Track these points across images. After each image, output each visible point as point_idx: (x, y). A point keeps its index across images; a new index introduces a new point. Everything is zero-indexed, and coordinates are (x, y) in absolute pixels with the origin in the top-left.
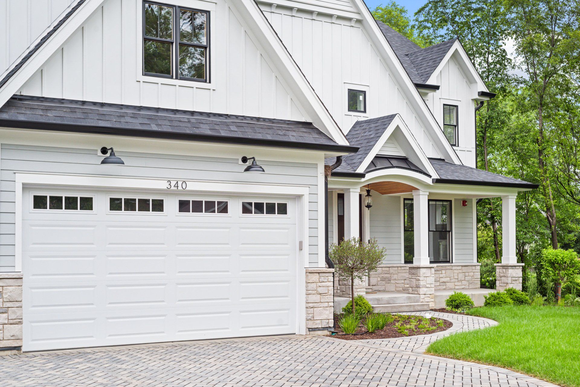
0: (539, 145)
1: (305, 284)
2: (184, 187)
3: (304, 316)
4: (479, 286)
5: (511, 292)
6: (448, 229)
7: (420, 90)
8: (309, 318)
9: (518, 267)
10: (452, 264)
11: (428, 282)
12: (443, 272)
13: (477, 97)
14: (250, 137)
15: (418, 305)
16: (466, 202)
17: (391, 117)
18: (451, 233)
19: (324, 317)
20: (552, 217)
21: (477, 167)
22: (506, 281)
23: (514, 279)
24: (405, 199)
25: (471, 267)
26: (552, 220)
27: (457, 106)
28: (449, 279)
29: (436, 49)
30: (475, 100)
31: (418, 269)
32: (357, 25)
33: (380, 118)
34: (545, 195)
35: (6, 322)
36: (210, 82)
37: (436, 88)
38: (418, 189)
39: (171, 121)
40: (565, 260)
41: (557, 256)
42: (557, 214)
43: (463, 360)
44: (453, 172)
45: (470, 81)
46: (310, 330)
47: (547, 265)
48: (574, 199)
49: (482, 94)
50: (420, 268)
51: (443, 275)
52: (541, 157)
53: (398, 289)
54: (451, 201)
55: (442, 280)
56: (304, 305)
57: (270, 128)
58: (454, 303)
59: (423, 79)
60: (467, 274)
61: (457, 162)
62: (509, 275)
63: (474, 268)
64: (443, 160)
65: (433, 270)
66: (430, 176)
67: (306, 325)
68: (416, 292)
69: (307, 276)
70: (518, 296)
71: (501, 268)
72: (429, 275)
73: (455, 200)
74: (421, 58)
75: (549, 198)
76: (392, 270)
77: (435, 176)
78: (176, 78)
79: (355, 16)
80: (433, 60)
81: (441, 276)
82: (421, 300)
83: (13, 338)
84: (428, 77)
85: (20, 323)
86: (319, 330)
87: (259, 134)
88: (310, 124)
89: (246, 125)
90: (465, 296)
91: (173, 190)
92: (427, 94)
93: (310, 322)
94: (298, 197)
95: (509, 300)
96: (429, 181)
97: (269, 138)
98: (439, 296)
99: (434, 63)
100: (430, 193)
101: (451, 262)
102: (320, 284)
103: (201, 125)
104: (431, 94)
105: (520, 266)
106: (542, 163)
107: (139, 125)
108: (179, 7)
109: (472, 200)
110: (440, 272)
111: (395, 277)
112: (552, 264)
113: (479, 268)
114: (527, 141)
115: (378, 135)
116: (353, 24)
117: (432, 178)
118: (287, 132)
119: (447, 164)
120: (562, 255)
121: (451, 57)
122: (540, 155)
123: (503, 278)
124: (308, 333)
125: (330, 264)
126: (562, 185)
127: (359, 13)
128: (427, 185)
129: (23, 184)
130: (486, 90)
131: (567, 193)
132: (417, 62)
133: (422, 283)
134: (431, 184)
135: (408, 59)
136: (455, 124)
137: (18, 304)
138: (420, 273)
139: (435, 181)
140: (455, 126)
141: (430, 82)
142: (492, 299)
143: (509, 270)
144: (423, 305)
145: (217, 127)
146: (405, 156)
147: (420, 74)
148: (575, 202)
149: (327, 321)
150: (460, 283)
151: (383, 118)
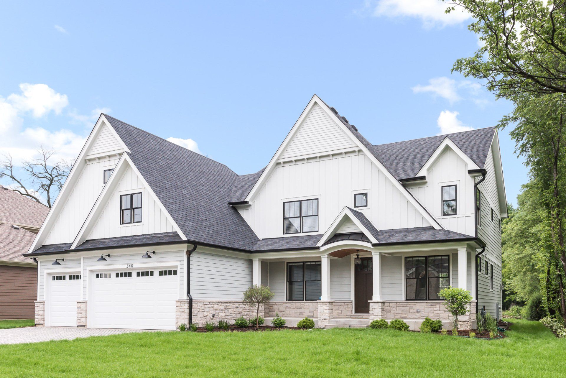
2: (132, 266)
11: (375, 312)
12: (438, 306)
27: (456, 185)
30: (474, 177)
35: (81, 317)
36: (142, 222)
51: (437, 309)
54: (448, 256)
55: (436, 312)
61: (437, 227)
65: (381, 304)
72: (377, 307)
76: (391, 305)
78: (132, 223)
81: (435, 309)
83: (82, 323)
96: (369, 245)
108: (132, 194)
110: (435, 307)
111: (394, 309)
117: (373, 243)
133: (371, 312)
134: (372, 247)
136: (455, 198)
141: (419, 175)
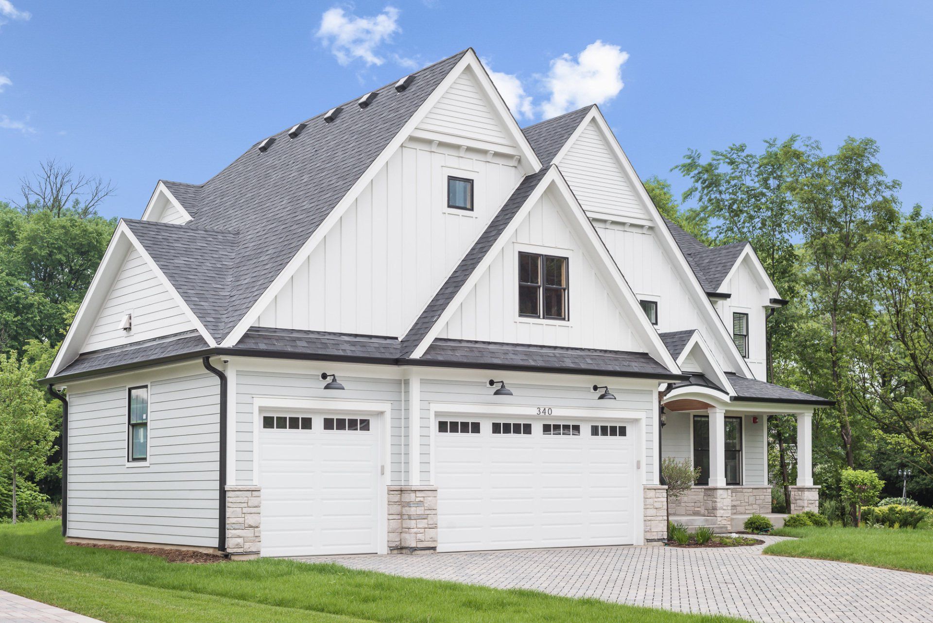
0: (833, 355)
1: (643, 500)
2: (550, 413)
3: (642, 528)
4: (770, 510)
5: (810, 515)
6: (738, 448)
7: (711, 299)
8: (647, 530)
9: (814, 490)
10: (743, 487)
11: (725, 504)
12: (737, 494)
13: (768, 304)
14: (603, 369)
15: (716, 527)
16: (757, 419)
17: (690, 333)
18: (741, 452)
19: (660, 529)
20: (847, 435)
21: (767, 381)
22: (802, 504)
23: (810, 502)
24: (695, 416)
25: (761, 490)
26: (847, 438)
27: (747, 315)
28: (739, 502)
29: (724, 251)
30: (766, 308)
31: (715, 491)
32: (650, 232)
33: (677, 332)
34: (839, 411)
35: (426, 526)
36: (569, 320)
37: (728, 296)
38: (714, 407)
39: (542, 356)
40: (866, 481)
41: (857, 477)
42: (852, 431)
43: (798, 557)
44: (748, 388)
45: (761, 286)
46: (649, 541)
47: (846, 486)
48: (870, 414)
49: (774, 301)
50: (717, 489)
51: (737, 497)
52: (836, 369)
53: (688, 512)
54: (741, 418)
56: (642, 518)
57: (616, 359)
58: (753, 525)
59: (713, 286)
60: (758, 497)
61: (749, 376)
62: (805, 498)
63: (765, 490)
64: (734, 374)
65: (730, 491)
66: (727, 394)
67: (645, 536)
68: (712, 515)
69: (645, 492)
70: (816, 519)
71: (796, 490)
72: (725, 496)
73: (746, 416)
74: (707, 261)
75: (844, 415)
77: (733, 393)
78: (544, 318)
79: (647, 224)
80: (722, 265)
82: (719, 523)
83: (431, 540)
84: (718, 285)
85: (436, 527)
86: (656, 541)
87: (609, 366)
88: (647, 354)
89: (597, 357)
90: (764, 519)
91: (542, 416)
92: (717, 301)
93: (648, 534)
94: (636, 421)
95: (808, 522)
96: (726, 398)
97: (618, 369)
98: (736, 518)
99: (724, 268)
100: (726, 411)
101: (741, 484)
102: (656, 500)
103: (565, 359)
104: (721, 302)
105: (816, 488)
106: (836, 376)
107: (521, 361)
108: (546, 255)
109: (762, 417)
110: (734, 494)
112: (852, 485)
113: (770, 490)
114: (820, 350)
115: (677, 352)
116: (645, 231)
117: (730, 395)
118: (630, 363)
119: (740, 379)
120: (862, 477)
121: (742, 262)
122: (834, 367)
123: (798, 501)
124: (646, 543)
125: (662, 482)
126: (857, 398)
127: (651, 220)
128: (724, 403)
129: (435, 412)
130: (778, 297)
131: (863, 407)
132: (703, 265)
133: (719, 505)
134: (729, 401)
135: (692, 259)
136: (745, 333)
137: (434, 512)
138: (717, 494)
139: (733, 398)
140: (745, 336)
141: (720, 290)
142: (792, 522)
143: (806, 492)
144: (722, 527)
145: (577, 361)
146: (701, 371)
147: (709, 280)
148: (872, 418)
149: (662, 533)
150: (750, 507)
151: (681, 333)
